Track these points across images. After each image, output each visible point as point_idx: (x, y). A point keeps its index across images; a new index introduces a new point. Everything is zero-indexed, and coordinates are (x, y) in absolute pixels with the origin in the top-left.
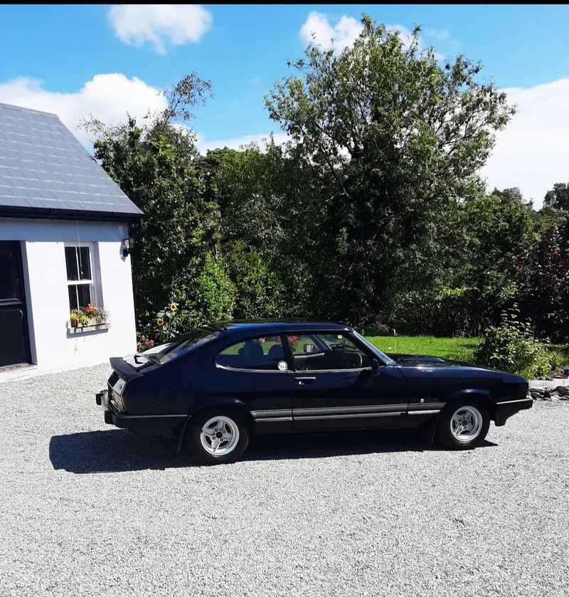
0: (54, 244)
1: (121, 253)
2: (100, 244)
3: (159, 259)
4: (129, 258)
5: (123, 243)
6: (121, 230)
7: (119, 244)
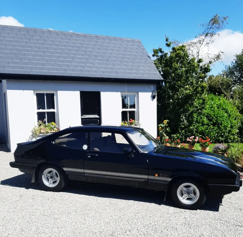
0: (115, 93)
1: (151, 97)
2: (140, 93)
3: (171, 100)
4: (155, 100)
5: (153, 93)
6: (152, 87)
7: (151, 93)
